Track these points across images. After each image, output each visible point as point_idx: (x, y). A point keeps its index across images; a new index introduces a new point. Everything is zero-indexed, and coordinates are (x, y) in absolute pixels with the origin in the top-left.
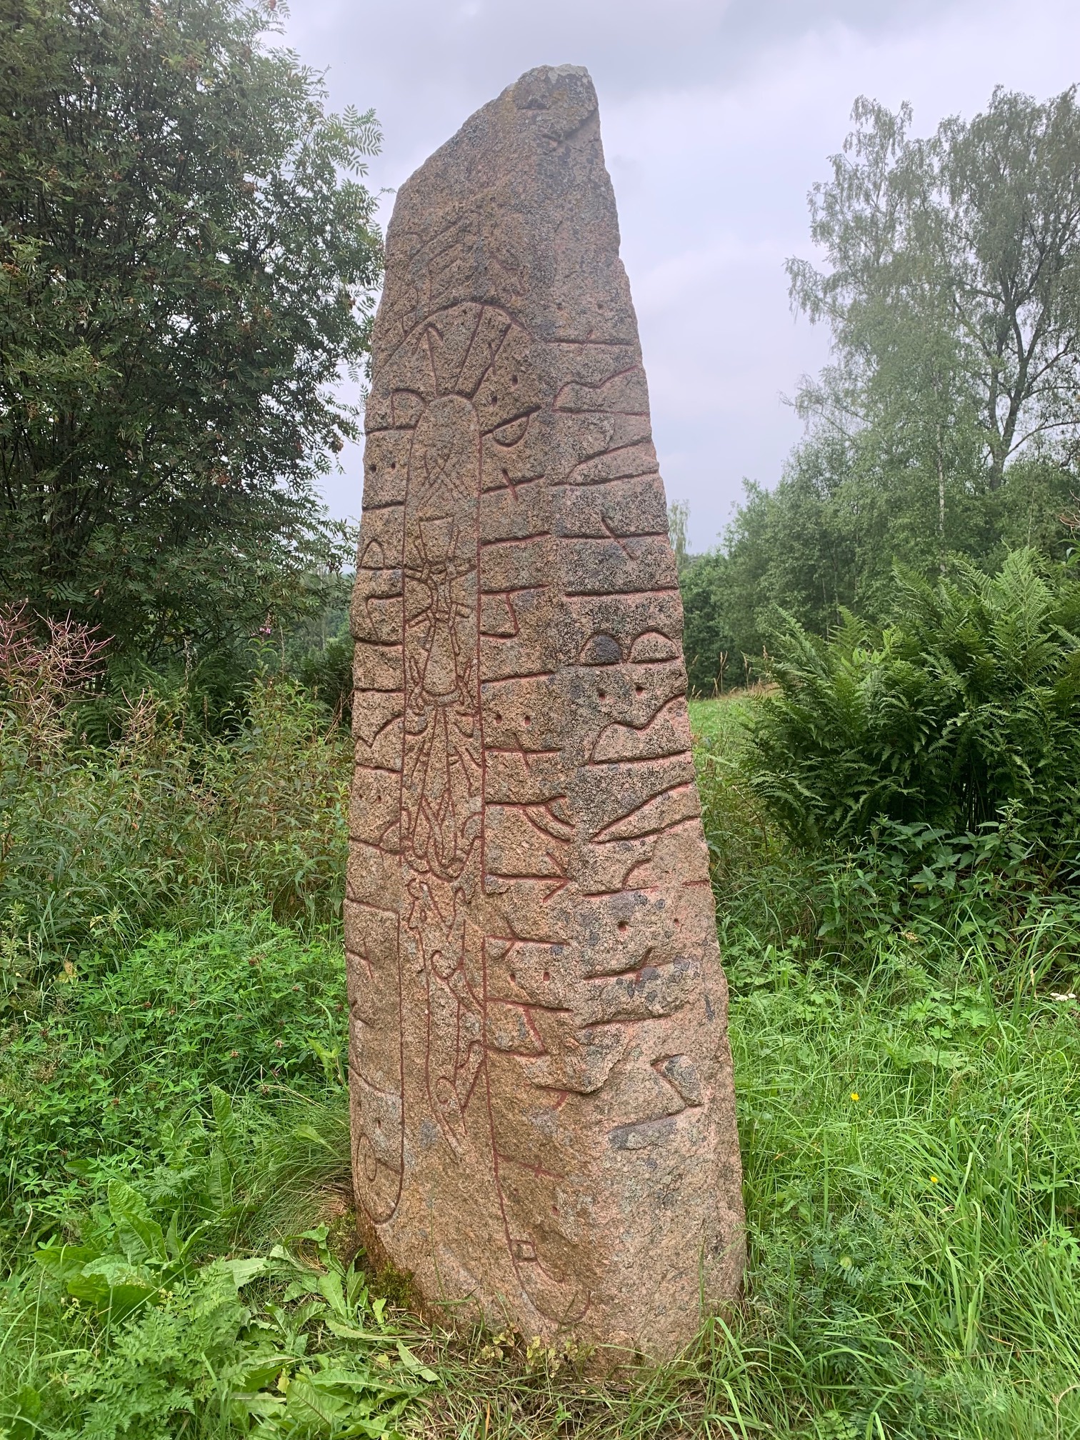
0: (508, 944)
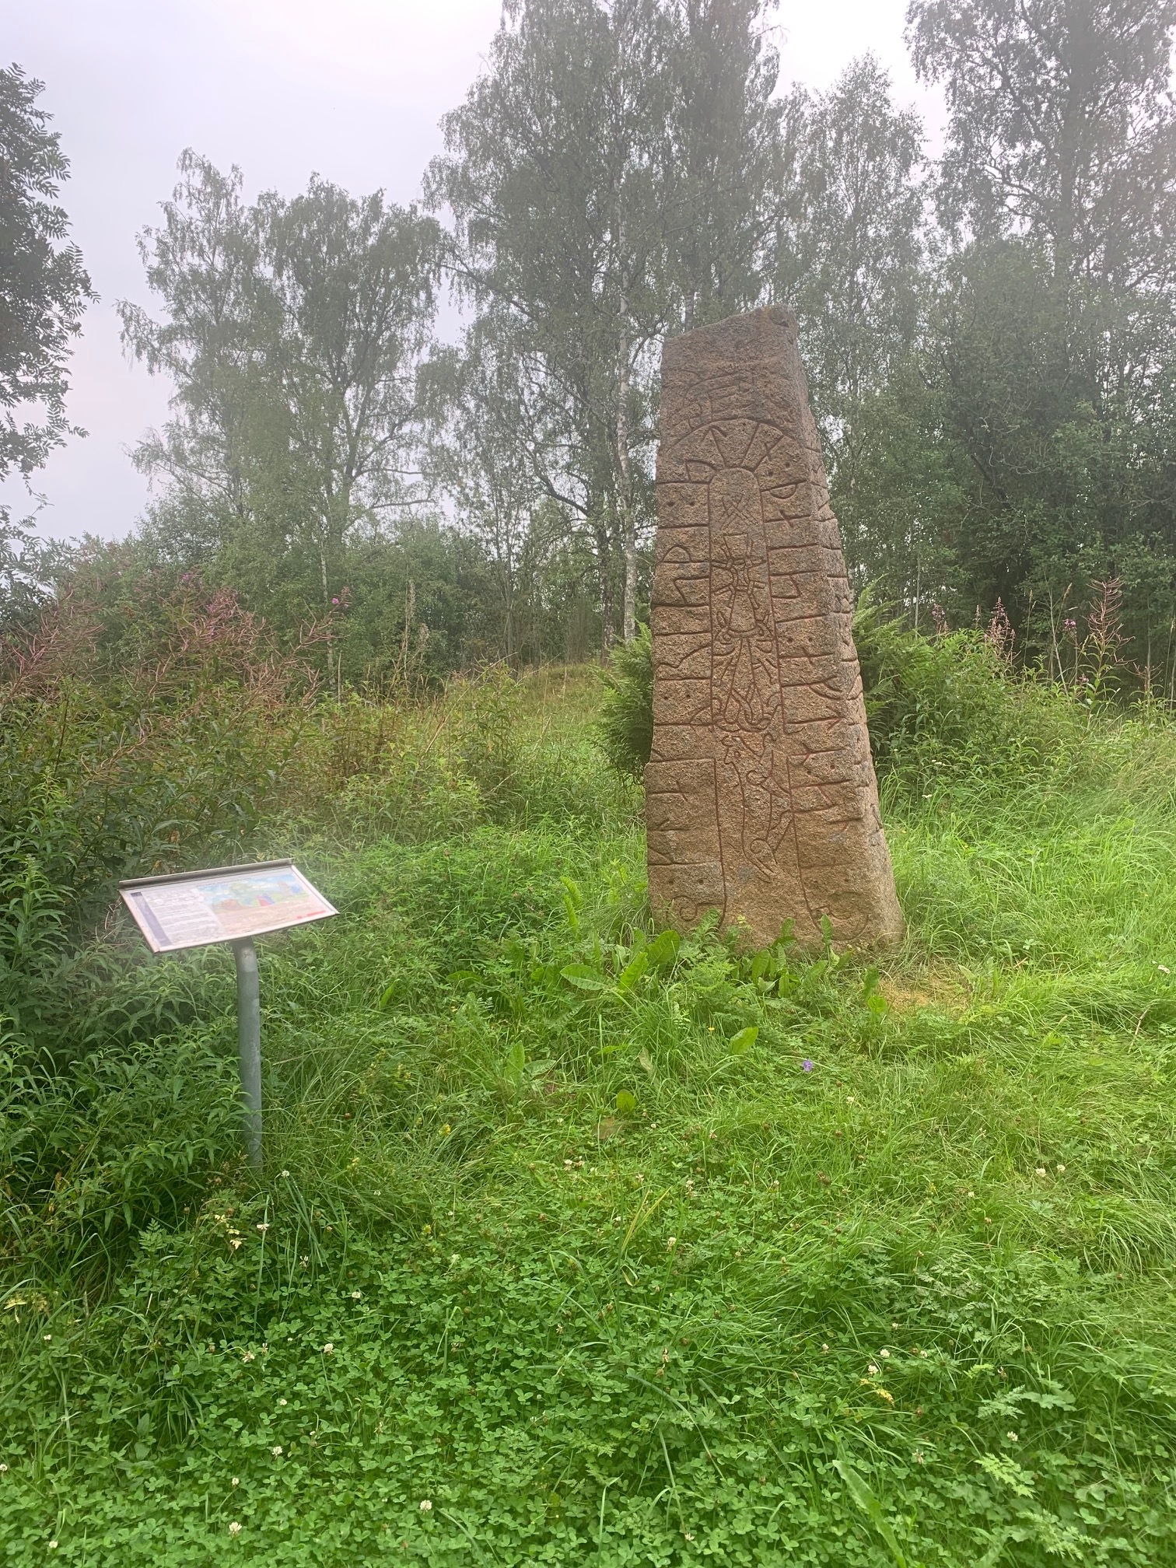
0: (805, 756)
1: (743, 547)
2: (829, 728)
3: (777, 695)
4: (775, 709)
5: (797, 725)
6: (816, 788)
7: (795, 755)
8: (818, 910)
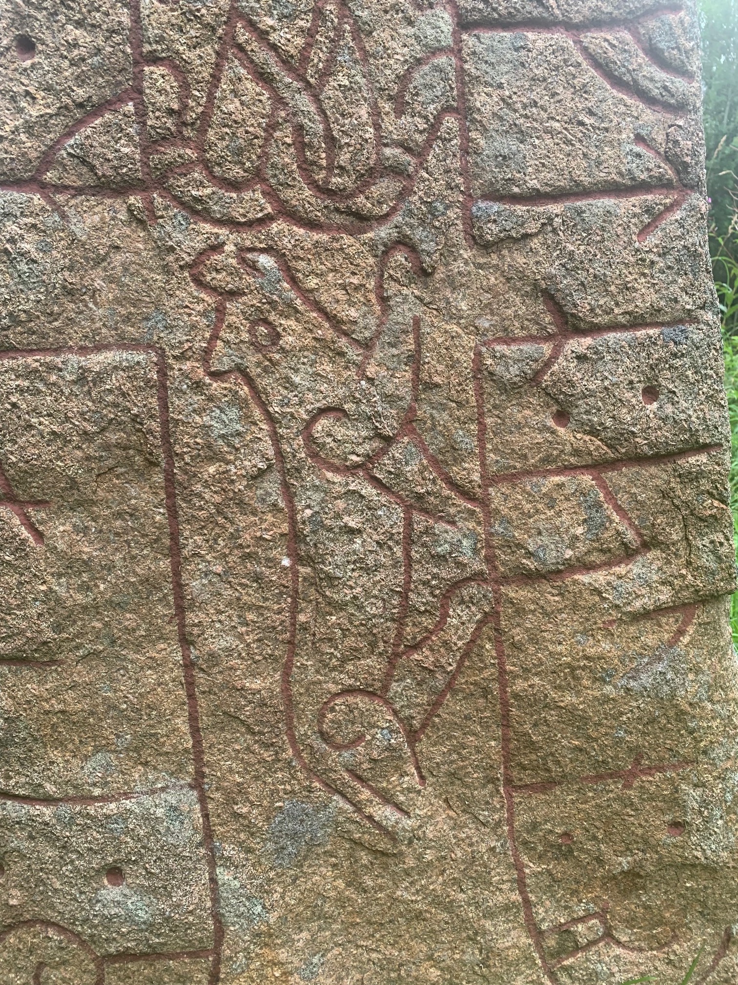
0: (547, 349)
2: (645, 230)
3: (442, 60)
4: (434, 127)
5: (520, 209)
6: (587, 479)
7: (509, 340)
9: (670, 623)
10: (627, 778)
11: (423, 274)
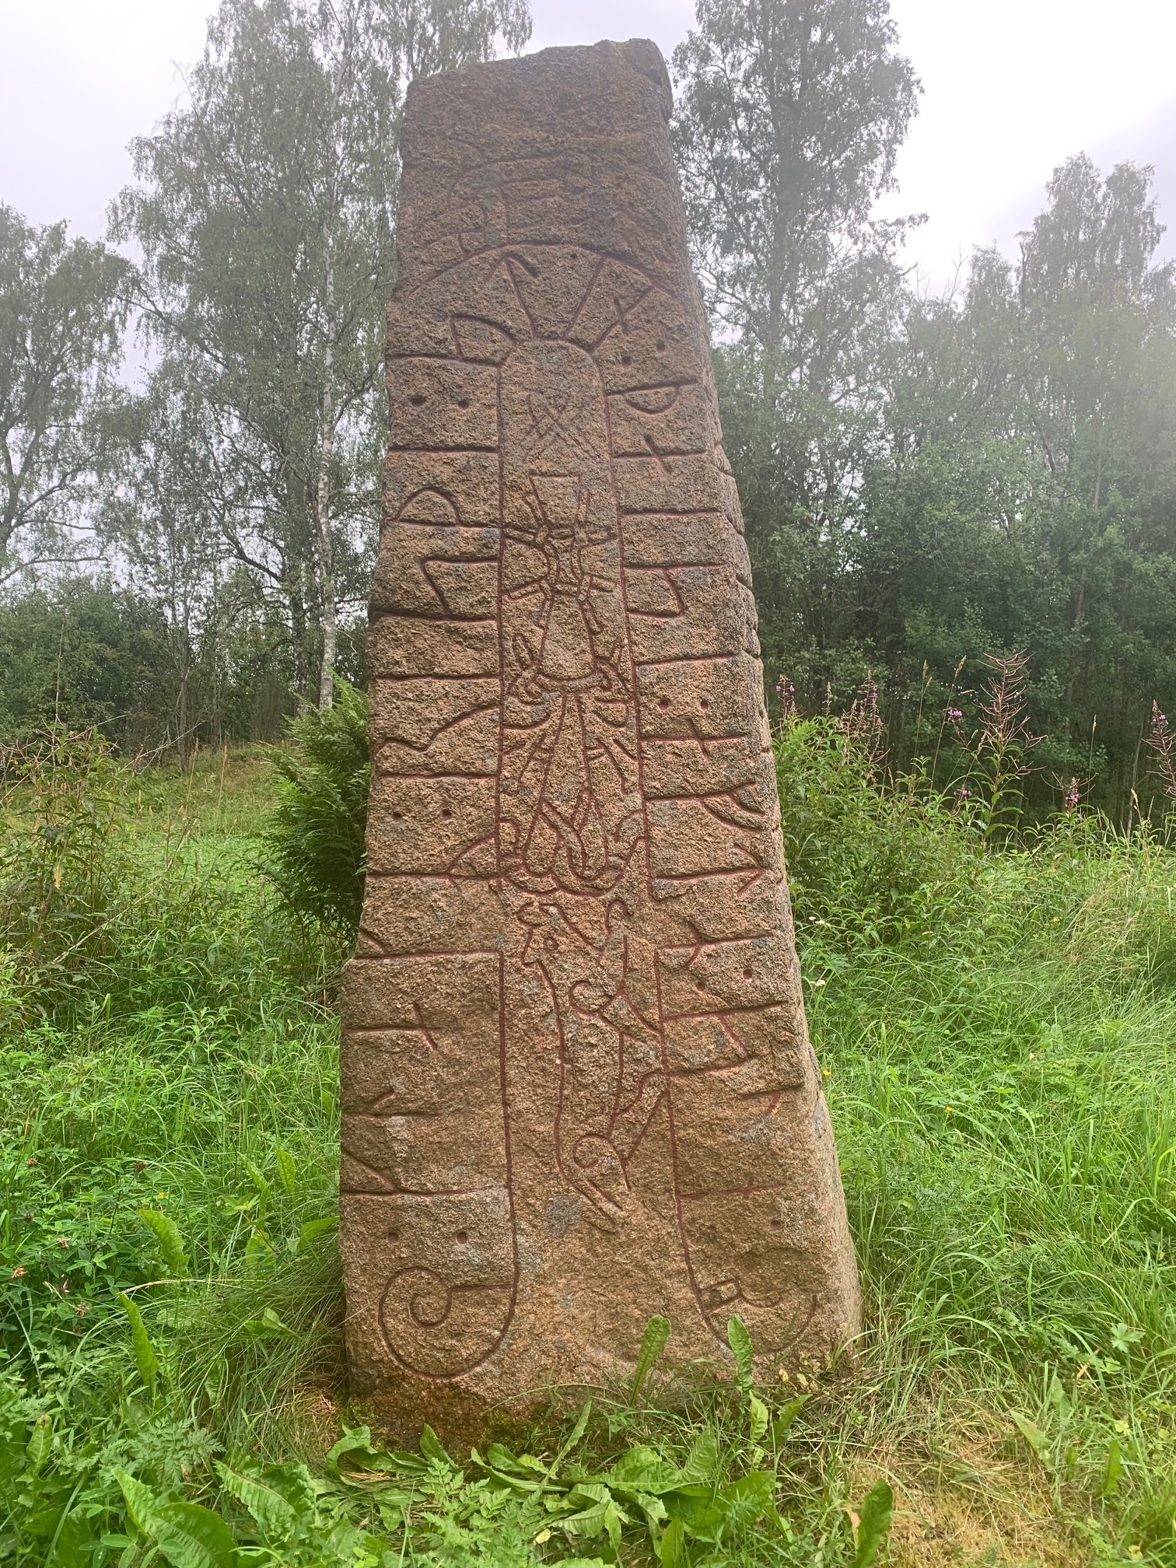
1: (571, 502)
2: (741, 890)
3: (636, 816)
4: (633, 847)
5: (676, 882)
6: (715, 1019)
7: (672, 947)
8: (712, 1290)
9: (766, 1101)
10: (746, 1192)
11: (628, 915)
